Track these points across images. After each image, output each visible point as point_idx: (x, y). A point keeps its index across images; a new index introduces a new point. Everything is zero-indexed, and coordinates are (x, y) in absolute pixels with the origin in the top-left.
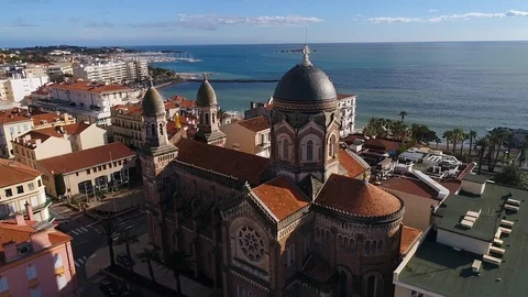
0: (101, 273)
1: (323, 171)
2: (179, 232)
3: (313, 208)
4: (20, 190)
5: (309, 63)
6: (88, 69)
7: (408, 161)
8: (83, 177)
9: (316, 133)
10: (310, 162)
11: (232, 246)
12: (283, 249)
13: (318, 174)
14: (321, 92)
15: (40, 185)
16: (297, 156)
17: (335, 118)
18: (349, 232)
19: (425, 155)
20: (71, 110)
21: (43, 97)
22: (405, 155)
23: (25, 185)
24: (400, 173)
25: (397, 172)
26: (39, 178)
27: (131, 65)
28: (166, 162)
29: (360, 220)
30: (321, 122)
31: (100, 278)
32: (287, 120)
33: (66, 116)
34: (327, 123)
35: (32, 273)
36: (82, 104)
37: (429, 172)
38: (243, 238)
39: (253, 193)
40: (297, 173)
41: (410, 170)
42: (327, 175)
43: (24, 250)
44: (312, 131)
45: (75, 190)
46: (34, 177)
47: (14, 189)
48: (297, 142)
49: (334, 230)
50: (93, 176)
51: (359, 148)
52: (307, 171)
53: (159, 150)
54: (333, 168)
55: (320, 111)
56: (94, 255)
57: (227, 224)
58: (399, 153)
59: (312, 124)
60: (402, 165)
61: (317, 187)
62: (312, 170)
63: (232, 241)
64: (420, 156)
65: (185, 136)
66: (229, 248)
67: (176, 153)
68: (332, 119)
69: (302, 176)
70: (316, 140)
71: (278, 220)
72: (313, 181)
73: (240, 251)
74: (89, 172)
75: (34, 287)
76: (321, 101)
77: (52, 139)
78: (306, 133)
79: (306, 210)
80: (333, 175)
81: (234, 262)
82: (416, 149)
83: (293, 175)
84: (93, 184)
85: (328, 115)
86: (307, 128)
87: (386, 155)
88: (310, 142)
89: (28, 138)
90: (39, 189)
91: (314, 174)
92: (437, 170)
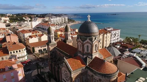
0: (35, 76)
1: (92, 56)
2: (54, 68)
3: (87, 67)
4: (20, 51)
5: (90, 20)
6: (52, 19)
7: (135, 52)
8: (40, 48)
9: (89, 43)
10: (88, 52)
11: (62, 75)
12: (74, 80)
13: (90, 57)
14: (92, 30)
15: (25, 50)
16: (83, 50)
17: (96, 39)
18: (97, 77)
19: (142, 51)
20: (42, 30)
21: (38, 27)
22: (134, 50)
23: (21, 50)
24: (131, 57)
25: (129, 56)
26: (25, 48)
27: (63, 18)
28: (53, 47)
29: (100, 74)
30: (91, 40)
31: (34, 77)
32: (80, 39)
33: (40, 32)
34: (93, 40)
35: (12, 74)
36: (45, 29)
37: (142, 57)
38: (65, 74)
39: (66, 61)
40: (83, 55)
41: (135, 56)
42: (94, 57)
43: (10, 68)
44: (88, 42)
45: (37, 52)
46: (23, 48)
47: (18, 51)
48: (83, 46)
49: (92, 76)
50: (42, 48)
51: (118, 47)
52: (86, 55)
53: (51, 44)
54: (96, 55)
55: (91, 36)
56: (35, 70)
57: (61, 69)
58: (132, 49)
59: (88, 40)
60: (132, 54)
61: (89, 61)
62: (88, 55)
63: (62, 74)
64: (140, 51)
65: (60, 40)
66: (61, 76)
67: (56, 45)
68: (95, 39)
69: (85, 56)
70: (90, 45)
71: (72, 70)
72: (88, 58)
73: (64, 78)
74: (41, 47)
75: (13, 78)
76: (92, 33)
77: (33, 38)
78: (86, 43)
79: (84, 68)
80: (96, 57)
81: (63, 80)
82: (139, 49)
83: (82, 56)
84: (42, 50)
85: (94, 38)
86: (86, 41)
87: (127, 50)
88: (88, 46)
89: (28, 37)
90: (24, 51)
91: (89, 56)
92: (145, 57)
